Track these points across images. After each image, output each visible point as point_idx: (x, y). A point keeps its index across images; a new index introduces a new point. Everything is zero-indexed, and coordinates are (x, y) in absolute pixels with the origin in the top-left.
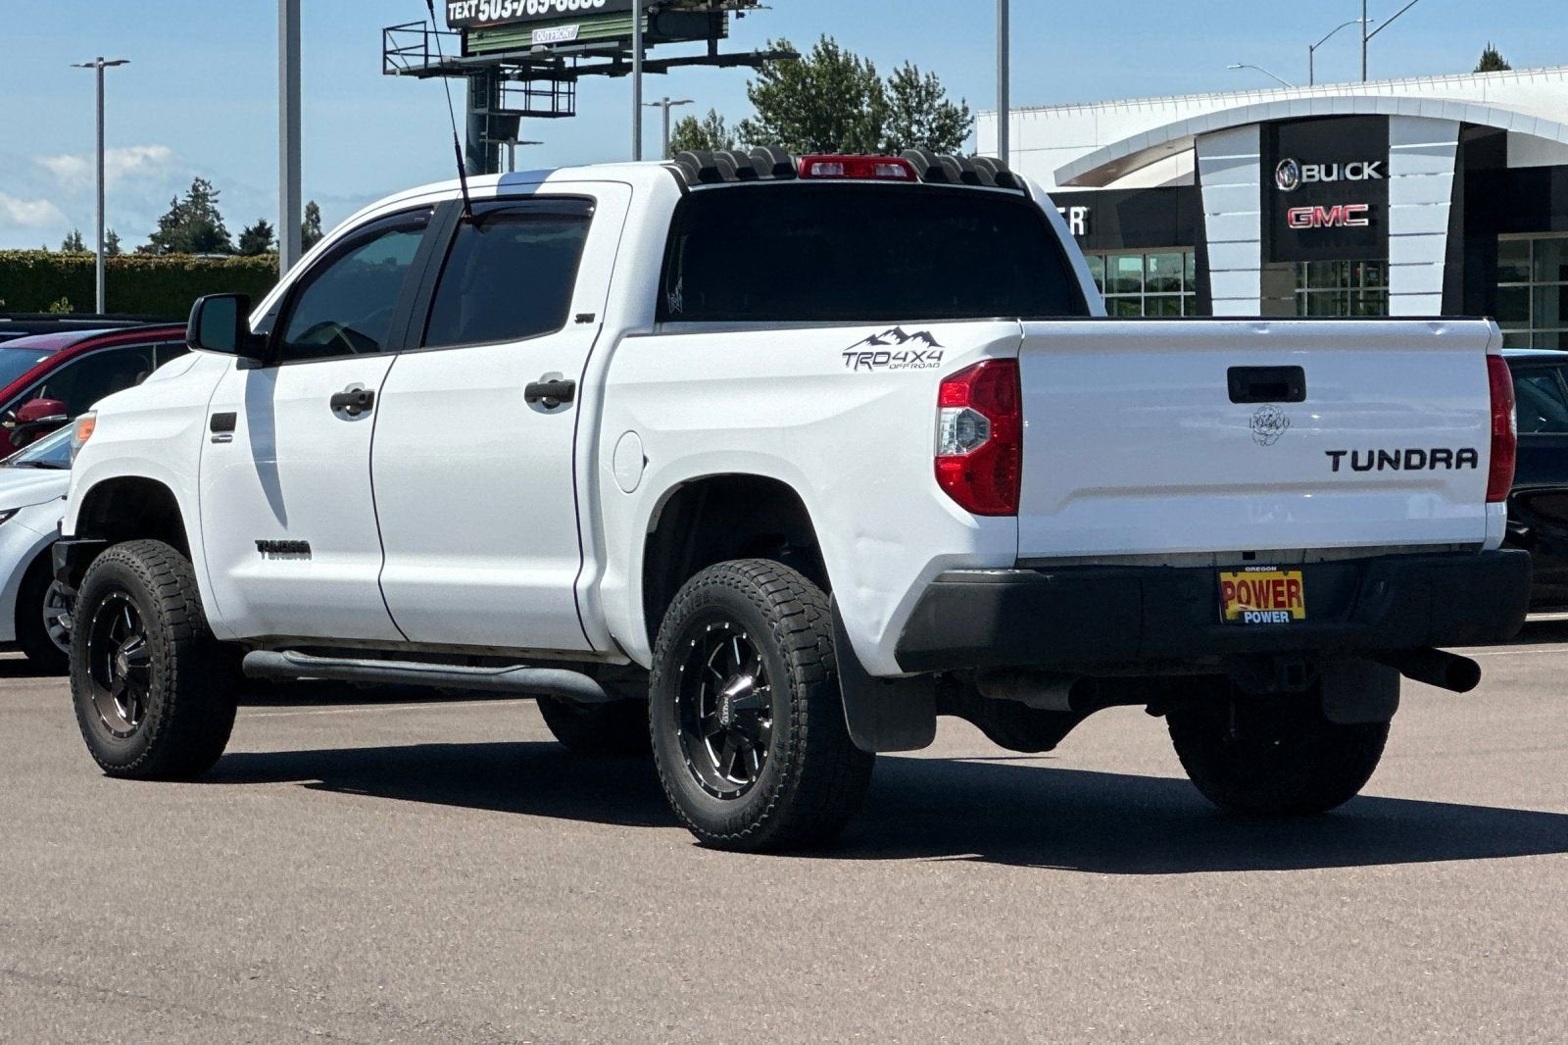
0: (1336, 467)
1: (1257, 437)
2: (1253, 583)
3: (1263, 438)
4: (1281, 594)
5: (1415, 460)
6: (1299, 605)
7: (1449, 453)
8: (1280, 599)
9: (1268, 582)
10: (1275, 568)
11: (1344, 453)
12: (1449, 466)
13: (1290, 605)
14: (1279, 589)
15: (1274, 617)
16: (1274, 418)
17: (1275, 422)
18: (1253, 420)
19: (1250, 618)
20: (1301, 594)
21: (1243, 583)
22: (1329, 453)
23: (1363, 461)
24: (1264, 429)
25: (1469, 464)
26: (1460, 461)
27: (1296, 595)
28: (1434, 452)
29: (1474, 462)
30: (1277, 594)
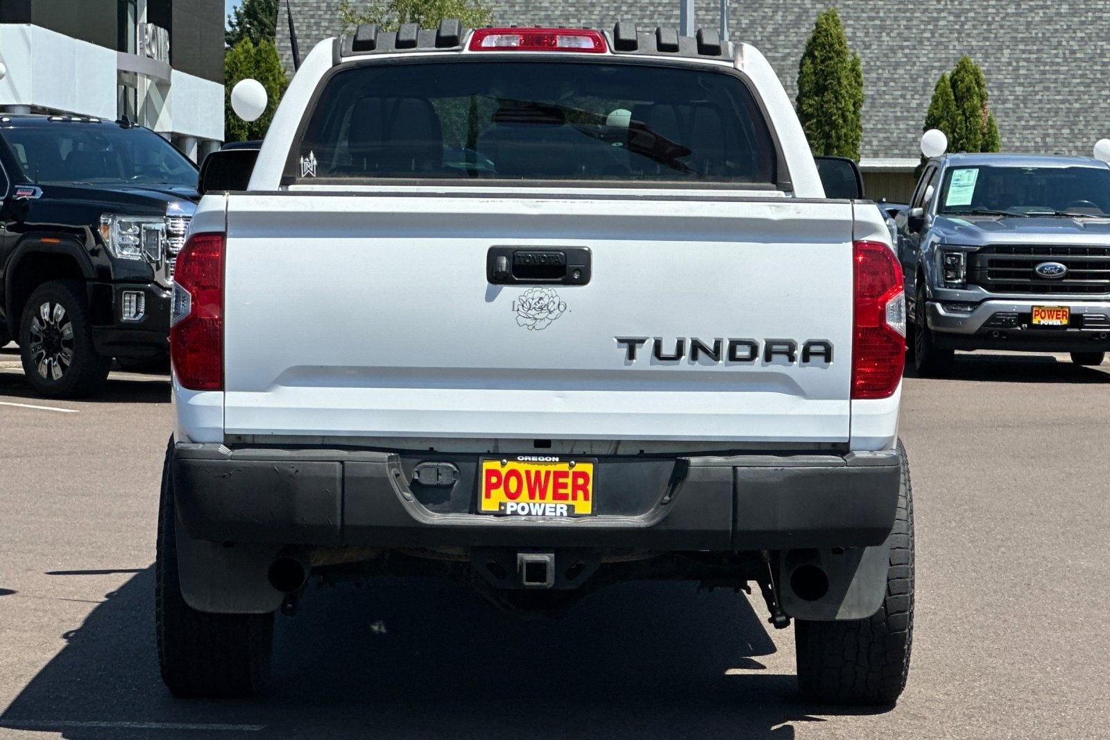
0: (631, 355)
1: (521, 320)
2: (528, 473)
3: (530, 322)
4: (564, 486)
5: (743, 352)
6: (586, 498)
7: (792, 346)
8: (561, 491)
9: (548, 473)
10: (557, 459)
11: (642, 341)
12: (792, 359)
13: (574, 498)
14: (561, 480)
15: (548, 510)
16: (546, 300)
17: (547, 305)
18: (517, 303)
19: (514, 509)
20: (590, 487)
21: (513, 473)
22: (621, 341)
23: (669, 349)
24: (533, 312)
25: (822, 358)
26: (806, 356)
27: (584, 488)
28: (770, 344)
29: (827, 355)
30: (557, 486)
